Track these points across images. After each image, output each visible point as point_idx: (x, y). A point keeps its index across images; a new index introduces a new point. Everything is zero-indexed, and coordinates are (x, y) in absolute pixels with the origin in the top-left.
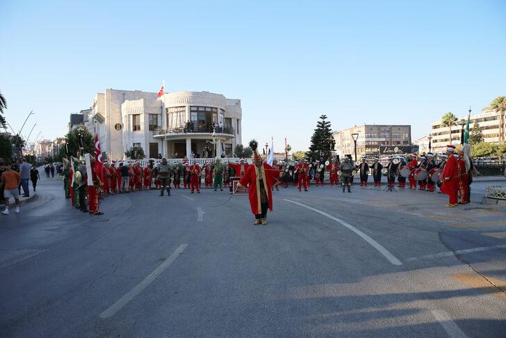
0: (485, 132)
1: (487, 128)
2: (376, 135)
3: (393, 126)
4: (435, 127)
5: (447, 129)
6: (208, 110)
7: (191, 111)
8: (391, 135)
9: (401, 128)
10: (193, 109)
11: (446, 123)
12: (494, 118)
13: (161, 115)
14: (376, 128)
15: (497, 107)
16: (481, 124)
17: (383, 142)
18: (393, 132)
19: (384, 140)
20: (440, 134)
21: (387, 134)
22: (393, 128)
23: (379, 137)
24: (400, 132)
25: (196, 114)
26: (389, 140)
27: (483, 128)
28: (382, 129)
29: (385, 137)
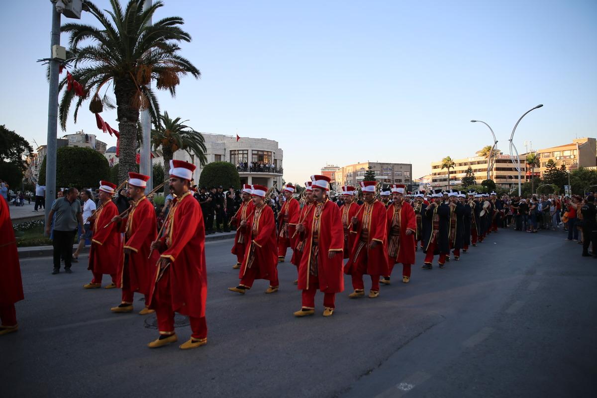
0: (477, 174)
1: (480, 170)
2: (379, 172)
3: (395, 164)
4: (435, 167)
5: (446, 170)
6: (260, 153)
7: (253, 154)
8: (393, 174)
9: (402, 166)
10: (254, 152)
11: (445, 166)
12: (485, 162)
13: (224, 156)
14: (380, 166)
15: (486, 154)
16: (474, 167)
17: (385, 180)
18: (396, 170)
19: (386, 177)
20: (439, 174)
21: (389, 172)
22: (395, 166)
23: (382, 175)
24: (401, 170)
25: (256, 156)
26: (391, 178)
27: (475, 171)
28: (385, 167)
29: (387, 175)
